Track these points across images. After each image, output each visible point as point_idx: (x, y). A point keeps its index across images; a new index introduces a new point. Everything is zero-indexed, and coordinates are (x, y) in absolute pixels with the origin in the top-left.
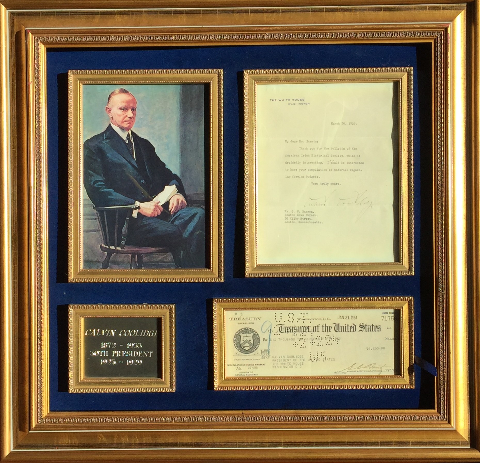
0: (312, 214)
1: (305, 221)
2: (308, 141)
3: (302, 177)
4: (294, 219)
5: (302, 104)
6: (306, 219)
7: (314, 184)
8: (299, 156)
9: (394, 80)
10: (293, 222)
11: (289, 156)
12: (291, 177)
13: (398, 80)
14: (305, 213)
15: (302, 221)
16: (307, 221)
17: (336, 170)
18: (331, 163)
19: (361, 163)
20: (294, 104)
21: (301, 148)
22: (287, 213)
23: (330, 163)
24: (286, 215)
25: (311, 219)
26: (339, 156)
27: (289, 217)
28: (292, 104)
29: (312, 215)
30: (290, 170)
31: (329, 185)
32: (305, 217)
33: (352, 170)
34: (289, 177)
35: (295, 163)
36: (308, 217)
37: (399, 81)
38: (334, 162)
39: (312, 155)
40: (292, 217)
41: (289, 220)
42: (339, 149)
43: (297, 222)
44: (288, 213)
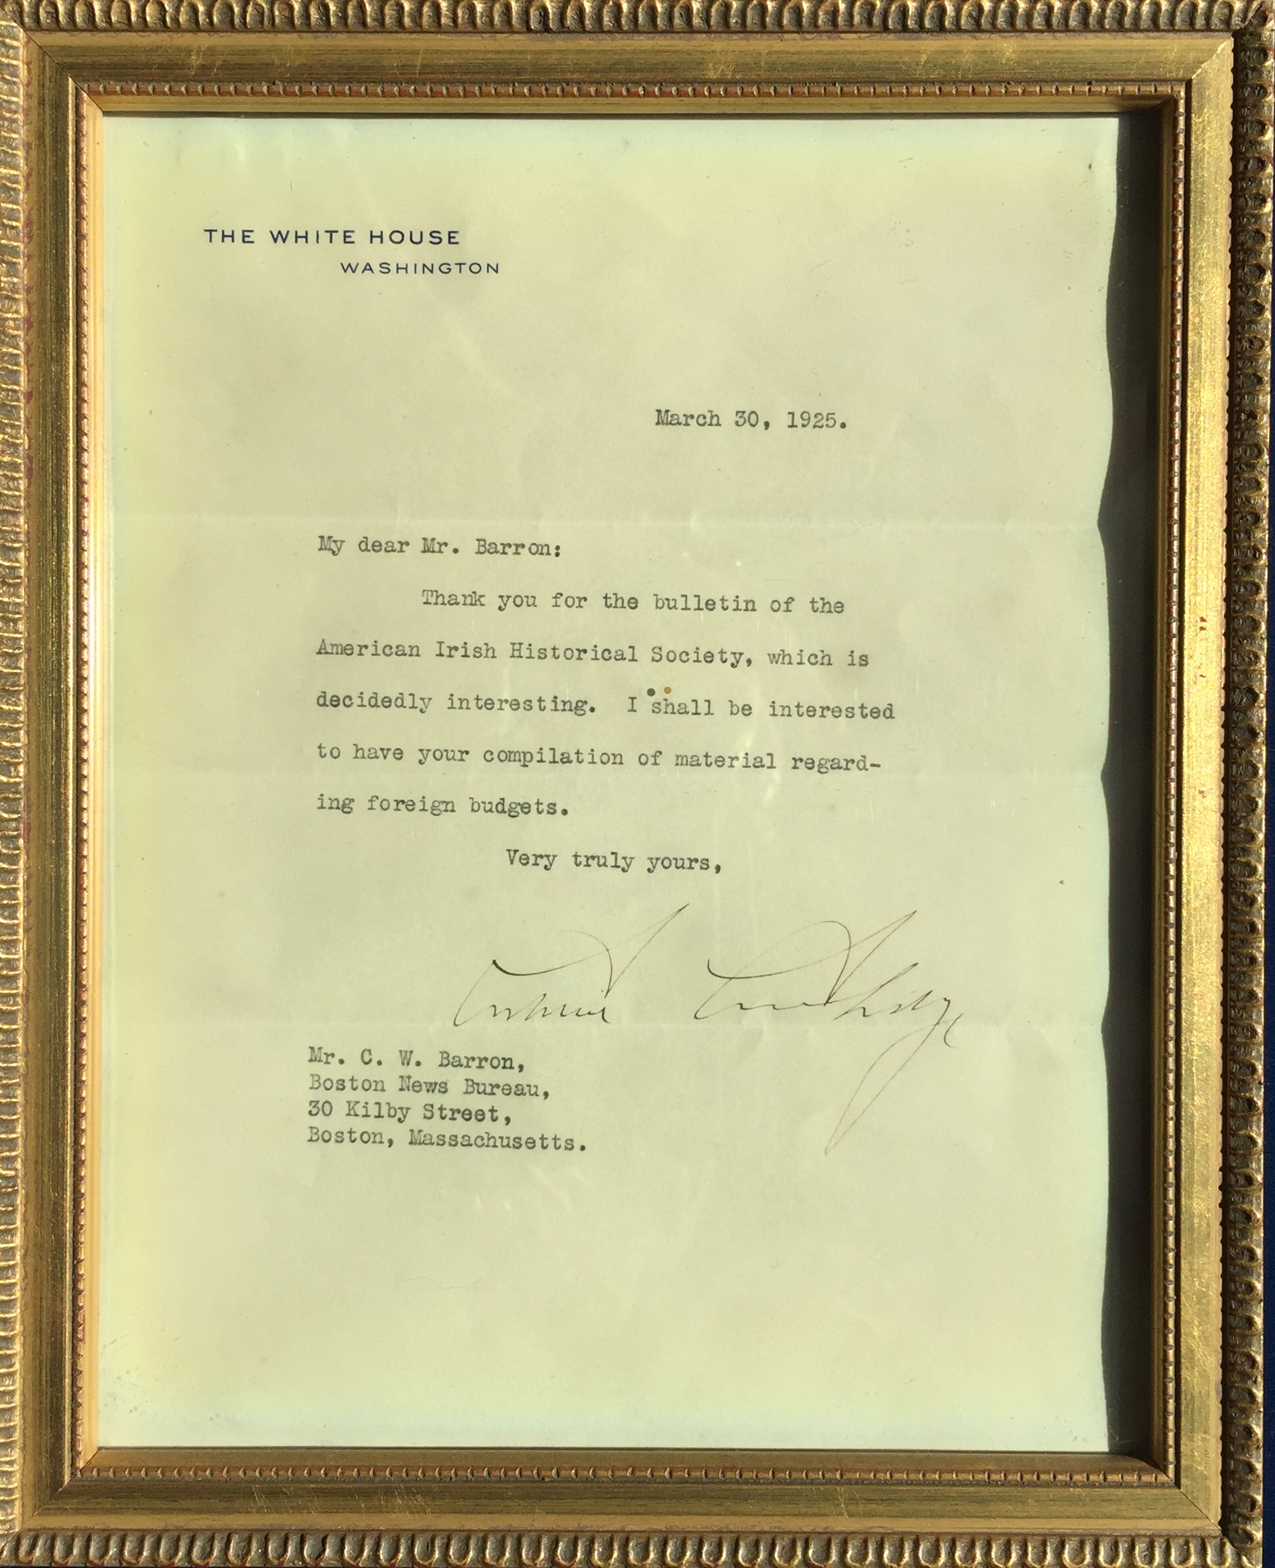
0: (511, 1077)
1: (460, 1127)
2: (486, 547)
3: (443, 807)
4: (373, 1110)
5: (445, 269)
6: (467, 1115)
7: (525, 860)
8: (414, 651)
9: (1133, 89)
10: (368, 1138)
11: (346, 650)
12: (360, 806)
13: (1165, 89)
14: (462, 1073)
15: (437, 1127)
16: (473, 1129)
17: (693, 762)
18: (656, 709)
19: (875, 713)
20: (385, 267)
21: (435, 598)
22: (324, 1071)
23: (645, 704)
24: (318, 1083)
25: (501, 1115)
26: (709, 658)
27: (339, 1100)
28: (368, 268)
29: (507, 1090)
30: (348, 751)
31: (640, 866)
32: (455, 1099)
33: (810, 764)
34: (345, 807)
35: (387, 703)
36: (477, 1102)
37: (1173, 101)
38: (675, 698)
39: (516, 651)
40: (360, 1095)
41: (338, 1122)
42: (710, 605)
43: (400, 1133)
44: (333, 1071)
